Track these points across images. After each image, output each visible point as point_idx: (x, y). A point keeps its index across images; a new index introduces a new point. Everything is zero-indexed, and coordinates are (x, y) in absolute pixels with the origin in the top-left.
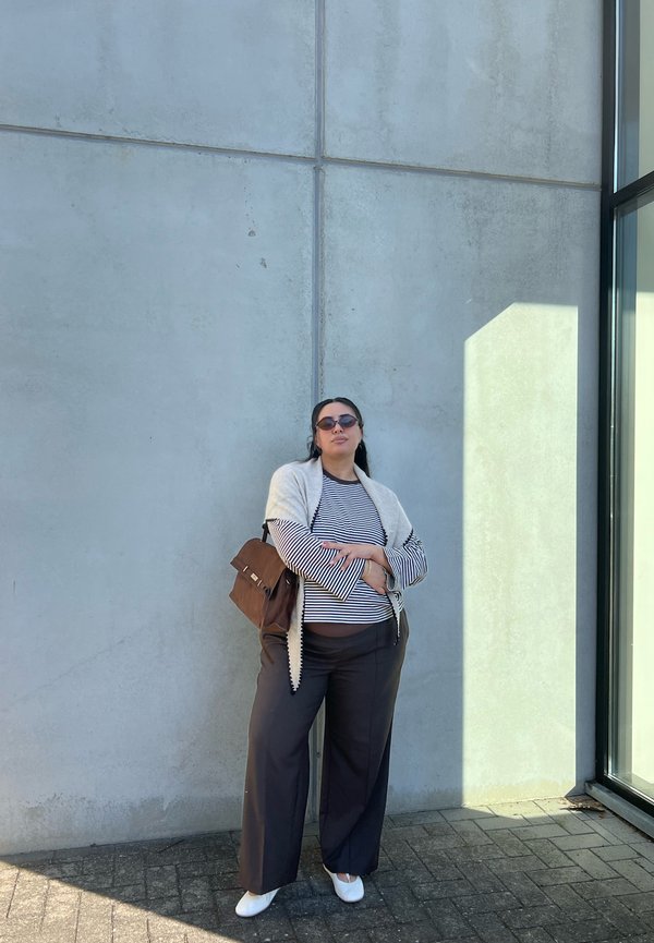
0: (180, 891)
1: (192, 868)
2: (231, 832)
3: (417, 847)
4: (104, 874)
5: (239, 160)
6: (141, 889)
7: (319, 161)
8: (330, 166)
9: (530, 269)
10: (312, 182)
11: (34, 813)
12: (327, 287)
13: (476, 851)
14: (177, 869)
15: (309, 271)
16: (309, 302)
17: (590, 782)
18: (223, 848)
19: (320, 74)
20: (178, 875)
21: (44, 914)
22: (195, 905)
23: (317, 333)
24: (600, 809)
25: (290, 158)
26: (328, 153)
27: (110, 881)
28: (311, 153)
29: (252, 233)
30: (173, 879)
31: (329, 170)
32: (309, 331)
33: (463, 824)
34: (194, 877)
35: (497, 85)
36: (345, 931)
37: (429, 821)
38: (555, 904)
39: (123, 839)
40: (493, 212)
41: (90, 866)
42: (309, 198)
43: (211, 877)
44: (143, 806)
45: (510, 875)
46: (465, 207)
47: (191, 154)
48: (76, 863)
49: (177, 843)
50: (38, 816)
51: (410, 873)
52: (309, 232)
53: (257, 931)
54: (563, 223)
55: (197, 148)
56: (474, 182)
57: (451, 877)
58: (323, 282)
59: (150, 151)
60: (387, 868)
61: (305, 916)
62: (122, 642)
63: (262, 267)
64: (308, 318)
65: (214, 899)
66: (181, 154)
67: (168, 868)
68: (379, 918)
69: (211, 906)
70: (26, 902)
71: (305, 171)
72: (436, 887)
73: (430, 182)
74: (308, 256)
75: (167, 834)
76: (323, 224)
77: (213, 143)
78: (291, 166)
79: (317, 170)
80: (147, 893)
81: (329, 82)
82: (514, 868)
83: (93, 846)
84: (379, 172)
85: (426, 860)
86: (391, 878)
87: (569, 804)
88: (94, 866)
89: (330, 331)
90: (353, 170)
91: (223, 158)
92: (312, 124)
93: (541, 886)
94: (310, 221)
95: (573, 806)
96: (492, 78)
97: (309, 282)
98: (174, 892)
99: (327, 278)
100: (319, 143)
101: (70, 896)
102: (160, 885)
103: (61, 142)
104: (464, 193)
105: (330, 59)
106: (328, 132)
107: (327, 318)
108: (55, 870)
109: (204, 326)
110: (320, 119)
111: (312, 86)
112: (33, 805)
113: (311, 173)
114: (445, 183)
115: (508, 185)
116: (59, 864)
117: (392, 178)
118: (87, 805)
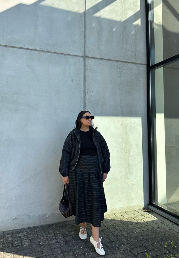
0: (56, 237)
1: (57, 231)
2: (64, 222)
3: (111, 223)
4: (34, 234)
5: (67, 56)
6: (46, 237)
7: (85, 57)
8: (87, 58)
10: (83, 62)
11: (14, 219)
12: (87, 86)
13: (125, 223)
14: (53, 232)
15: (83, 82)
16: (83, 90)
17: (148, 205)
18: (63, 226)
19: (85, 37)
20: (54, 233)
21: (22, 245)
22: (60, 240)
23: (84, 97)
24: (151, 211)
25: (78, 56)
26: (87, 55)
27: (37, 236)
28: (83, 55)
29: (70, 73)
30: (53, 234)
31: (87, 59)
32: (83, 96)
33: (120, 217)
34: (58, 234)
35: (124, 41)
37: (112, 216)
38: (147, 234)
39: (37, 225)
40: (123, 70)
41: (30, 232)
42: (83, 66)
43: (62, 233)
44: (42, 216)
45: (135, 228)
46: (117, 68)
47: (55, 54)
48: (26, 232)
49: (51, 225)
50: (16, 220)
51: (111, 229)
52: (82, 73)
53: (78, 246)
54: (139, 72)
55: (57, 53)
56: (119, 63)
57: (121, 230)
58: (86, 85)
59: (46, 53)
60: (105, 228)
62: (38, 173)
63: (72, 81)
64: (82, 93)
65: (65, 238)
66: (53, 54)
67: (51, 232)
68: (107, 241)
69: (65, 240)
70: (17, 242)
71: (82, 59)
72: (118, 232)
73: (109, 62)
74: (82, 79)
75: (48, 223)
76: (86, 71)
77: (61, 52)
78: (78, 58)
79: (84, 59)
81: (87, 39)
82: (135, 226)
83: (30, 227)
84: (98, 60)
85: (114, 226)
86: (107, 231)
87: (144, 211)
88: (31, 232)
89: (87, 96)
90: (92, 59)
91: (63, 56)
92: (83, 48)
93: (143, 230)
94: (83, 71)
95: (145, 211)
96: (123, 39)
97: (83, 85)
98: (54, 237)
99: (87, 84)
100: (85, 53)
101: (27, 240)
102: (50, 236)
103: (25, 50)
104: (117, 65)
105: (87, 34)
106: (87, 50)
107: (87, 93)
108: (22, 234)
109: (58, 95)
110: (85, 47)
111: (83, 40)
112: (14, 217)
113: (83, 60)
114: (113, 63)
115: (126, 63)
116: (22, 232)
117: (101, 61)
118: (28, 216)
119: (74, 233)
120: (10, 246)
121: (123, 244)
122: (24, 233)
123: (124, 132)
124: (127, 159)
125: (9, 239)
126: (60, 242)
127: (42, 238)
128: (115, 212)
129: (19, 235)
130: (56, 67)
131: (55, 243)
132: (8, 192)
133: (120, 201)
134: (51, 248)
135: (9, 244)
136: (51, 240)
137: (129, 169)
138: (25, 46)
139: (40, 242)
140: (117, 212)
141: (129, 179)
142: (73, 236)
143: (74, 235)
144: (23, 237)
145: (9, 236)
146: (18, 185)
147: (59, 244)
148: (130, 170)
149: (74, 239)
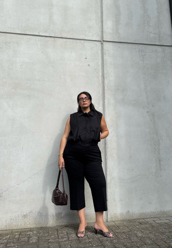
4: (45, 233)
5: (83, 42)
6: (57, 236)
7: (102, 41)
9: (157, 66)
11: (25, 216)
12: (105, 71)
15: (100, 67)
16: (100, 74)
19: (102, 22)
20: (67, 233)
21: (28, 241)
22: (73, 239)
23: (103, 82)
26: (104, 40)
27: (47, 234)
28: (100, 40)
29: (86, 58)
30: (65, 234)
31: (104, 43)
32: (101, 81)
34: (72, 233)
35: (145, 23)
36: (117, 244)
37: (140, 221)
39: (50, 226)
40: (146, 53)
41: (41, 231)
42: (100, 50)
44: (56, 215)
46: (139, 52)
48: (37, 231)
49: (66, 226)
50: (26, 217)
51: (136, 232)
52: (100, 58)
53: (91, 244)
54: (165, 55)
55: (72, 39)
56: (141, 46)
57: (148, 232)
59: (61, 39)
61: (105, 241)
62: (51, 165)
63: (88, 66)
64: (100, 78)
66: (68, 40)
67: (64, 232)
68: (127, 241)
69: (77, 239)
70: (23, 239)
73: (130, 45)
74: (100, 63)
76: (103, 56)
77: (76, 37)
78: (95, 42)
79: (102, 44)
80: (58, 237)
81: (104, 23)
84: (117, 44)
89: (106, 81)
90: (111, 44)
91: (79, 41)
92: (100, 33)
94: (100, 55)
96: (144, 22)
97: (100, 70)
99: (105, 69)
100: (102, 37)
101: (36, 238)
102: (62, 235)
103: (40, 37)
104: (139, 48)
105: (104, 19)
106: (104, 35)
107: (105, 78)
108: (31, 232)
109: (74, 80)
110: (102, 32)
111: (100, 24)
112: (25, 214)
113: (100, 45)
114: (134, 46)
115: (149, 46)
116: (32, 231)
117: (120, 45)
118: (40, 214)
119: (90, 233)
120: (15, 241)
121: (146, 245)
122: (34, 232)
123: (151, 121)
124: (156, 153)
125: (16, 236)
126: (71, 240)
127: (53, 236)
128: (145, 217)
129: (29, 233)
130: (71, 52)
131: (65, 241)
132: (18, 184)
133: (151, 203)
134: (60, 245)
135: (15, 240)
136: (63, 238)
137: (160, 164)
138: (40, 33)
139: (49, 240)
140: (148, 217)
141: (161, 176)
142: (88, 236)
143: (90, 235)
144: (31, 235)
145: (17, 233)
146: (30, 177)
147: (70, 241)
148: (161, 166)
149: (89, 238)
